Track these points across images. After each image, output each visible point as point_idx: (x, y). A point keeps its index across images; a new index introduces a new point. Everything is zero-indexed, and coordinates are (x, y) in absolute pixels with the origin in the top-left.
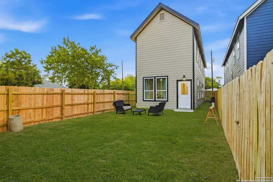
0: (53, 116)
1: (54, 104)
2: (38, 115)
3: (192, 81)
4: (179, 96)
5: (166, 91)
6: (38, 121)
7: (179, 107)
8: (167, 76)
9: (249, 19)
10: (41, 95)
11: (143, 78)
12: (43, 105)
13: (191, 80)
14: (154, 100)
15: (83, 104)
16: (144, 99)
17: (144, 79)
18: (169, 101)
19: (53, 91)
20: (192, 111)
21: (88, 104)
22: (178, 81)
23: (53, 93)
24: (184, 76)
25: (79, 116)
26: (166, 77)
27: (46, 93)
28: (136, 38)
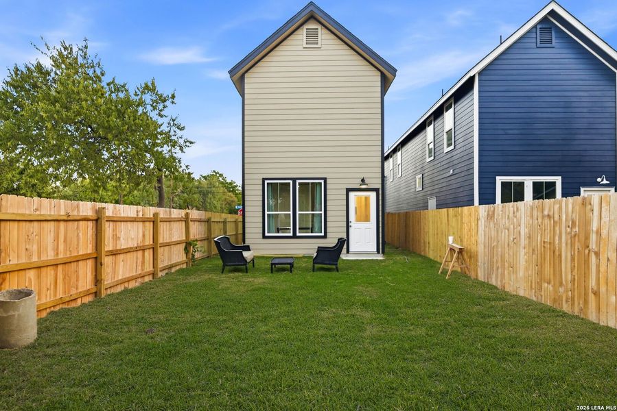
0: (77, 289)
1: (81, 253)
2: (48, 289)
3: (381, 193)
4: (350, 224)
5: (323, 212)
6: (46, 309)
7: (351, 249)
8: (325, 179)
9: (483, 78)
10: (53, 223)
11: (264, 180)
12: (57, 254)
13: (376, 190)
14: (291, 234)
15: (136, 250)
16: (267, 234)
17: (266, 182)
18: (328, 235)
19: (78, 210)
20: (380, 257)
21: (144, 250)
22: (348, 190)
23: (78, 218)
24: (363, 180)
25: (126, 285)
26: (322, 182)
27: (65, 218)
28: (242, 77)
